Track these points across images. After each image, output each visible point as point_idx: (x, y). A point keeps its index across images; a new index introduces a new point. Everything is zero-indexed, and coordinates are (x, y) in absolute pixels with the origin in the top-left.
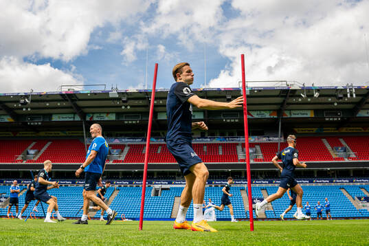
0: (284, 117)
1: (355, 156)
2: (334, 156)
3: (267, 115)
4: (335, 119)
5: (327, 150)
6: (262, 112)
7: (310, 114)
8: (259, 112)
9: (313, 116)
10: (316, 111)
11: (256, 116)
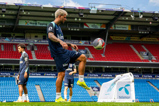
0: (111, 29)
1: (156, 59)
2: (142, 59)
3: (99, 27)
4: (146, 33)
5: (136, 53)
6: (96, 25)
7: (128, 28)
8: (93, 24)
9: (130, 30)
10: (132, 26)
11: (91, 27)
